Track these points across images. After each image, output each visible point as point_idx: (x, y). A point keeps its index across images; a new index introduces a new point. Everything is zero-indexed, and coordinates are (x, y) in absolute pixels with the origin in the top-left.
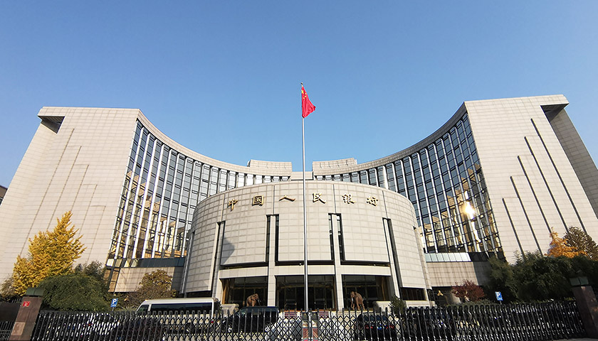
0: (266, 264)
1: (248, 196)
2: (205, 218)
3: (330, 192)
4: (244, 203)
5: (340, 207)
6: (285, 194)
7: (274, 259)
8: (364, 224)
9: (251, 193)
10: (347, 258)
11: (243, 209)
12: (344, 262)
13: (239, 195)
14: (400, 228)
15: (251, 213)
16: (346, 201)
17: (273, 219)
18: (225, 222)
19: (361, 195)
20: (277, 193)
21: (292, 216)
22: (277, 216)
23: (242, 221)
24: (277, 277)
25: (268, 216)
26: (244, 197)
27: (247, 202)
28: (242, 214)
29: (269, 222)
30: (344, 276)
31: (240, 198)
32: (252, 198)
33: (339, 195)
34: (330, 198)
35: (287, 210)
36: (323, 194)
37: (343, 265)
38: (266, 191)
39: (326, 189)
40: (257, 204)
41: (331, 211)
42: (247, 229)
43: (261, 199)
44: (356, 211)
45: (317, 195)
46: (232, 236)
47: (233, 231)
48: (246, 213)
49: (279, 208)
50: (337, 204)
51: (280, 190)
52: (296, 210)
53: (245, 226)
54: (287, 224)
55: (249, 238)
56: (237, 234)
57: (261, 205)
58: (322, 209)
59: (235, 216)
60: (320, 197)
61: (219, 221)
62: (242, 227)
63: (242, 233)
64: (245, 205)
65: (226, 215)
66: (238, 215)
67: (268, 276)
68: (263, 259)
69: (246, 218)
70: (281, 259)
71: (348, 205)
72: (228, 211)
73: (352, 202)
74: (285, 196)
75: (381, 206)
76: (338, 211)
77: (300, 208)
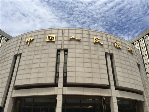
0: (55, 85)
1: (43, 36)
3: (105, 39)
4: (39, 40)
5: (112, 50)
7: (62, 81)
8: (128, 63)
11: (38, 44)
15: (44, 47)
16: (116, 46)
17: (62, 53)
18: (20, 54)
19: (124, 45)
20: (66, 35)
21: (78, 51)
23: (36, 53)
25: (58, 51)
26: (39, 37)
27: (42, 40)
28: (37, 48)
29: (58, 54)
31: (36, 37)
32: (46, 37)
33: (111, 42)
34: (106, 42)
35: (74, 46)
36: (100, 39)
37: (116, 90)
38: (58, 33)
39: (102, 37)
40: (50, 41)
41: (107, 51)
42: (41, 58)
43: (54, 38)
44: (122, 54)
45: (96, 39)
46: (27, 63)
47: (28, 60)
48: (40, 48)
49: (68, 45)
50: (110, 47)
51: (69, 33)
52: (81, 47)
53: (39, 56)
54: (74, 56)
55: (42, 65)
56: (31, 62)
57: (53, 42)
58: (100, 49)
59: (30, 50)
60: (98, 41)
61: (16, 53)
62: (36, 57)
63: (35, 61)
64: (40, 42)
65: (23, 49)
66: (33, 49)
67: (57, 95)
68: (52, 81)
69: (40, 51)
70: (69, 81)
71: (117, 50)
72: (25, 47)
73: (120, 48)
74: (73, 37)
75: (135, 55)
76: (111, 52)
77: (84, 46)
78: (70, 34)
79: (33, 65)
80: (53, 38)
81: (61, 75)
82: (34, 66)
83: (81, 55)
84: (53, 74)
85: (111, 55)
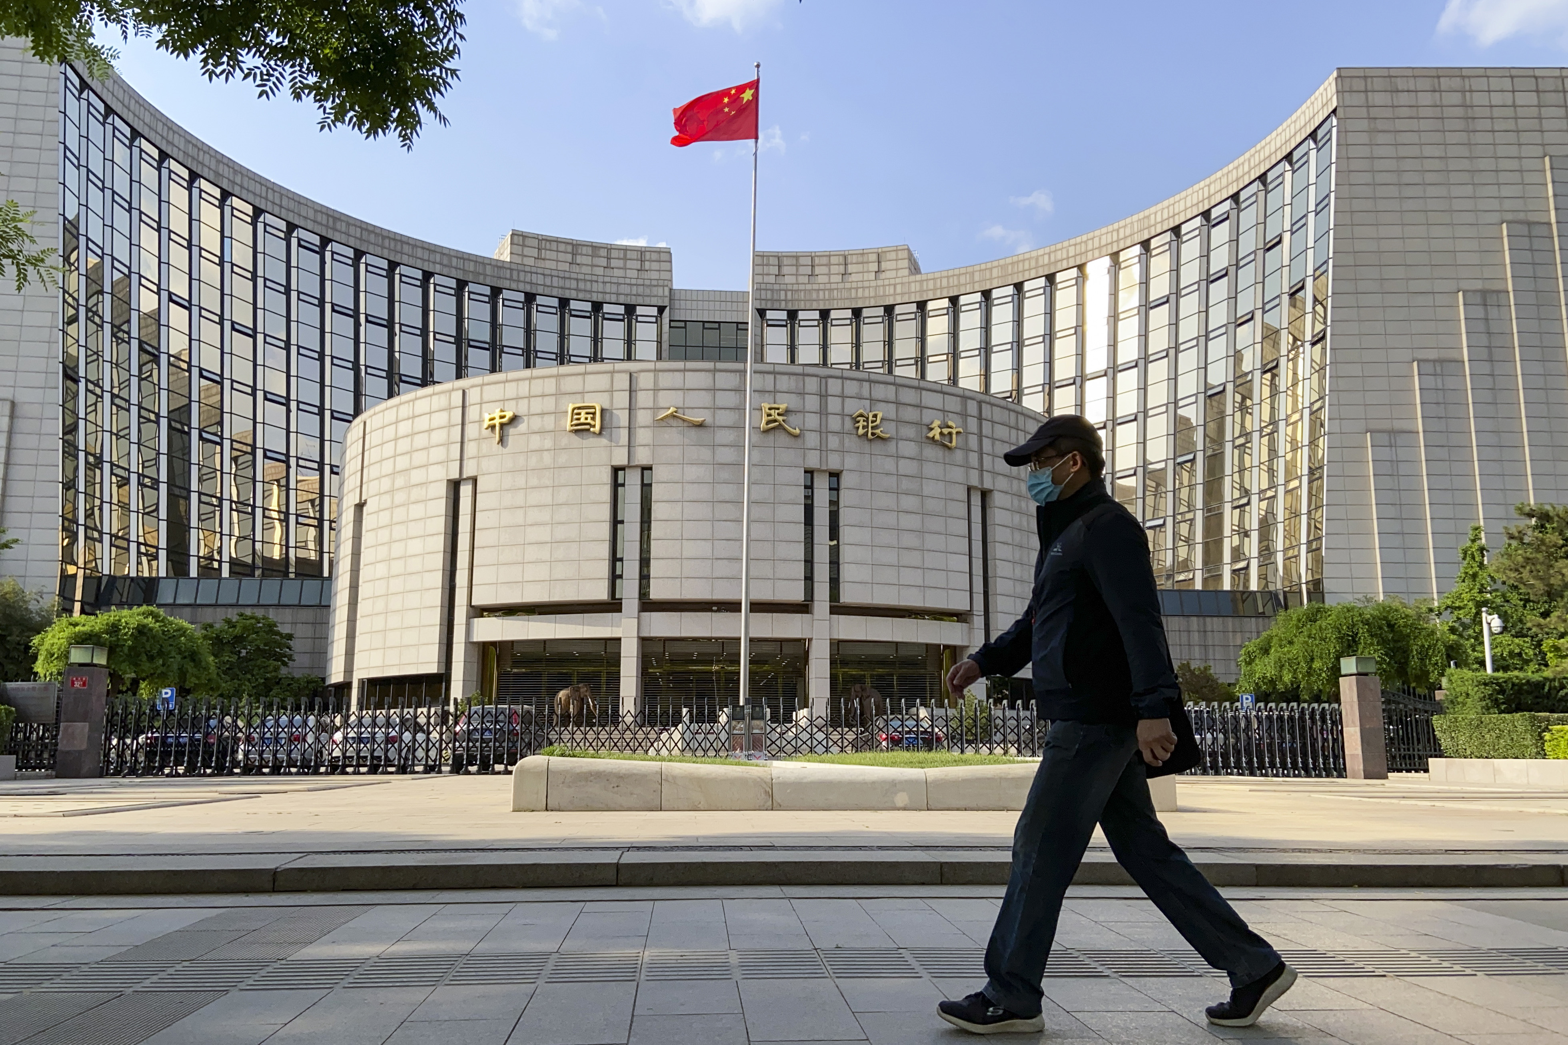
0: (613, 605)
1: (549, 404)
2: (402, 462)
3: (812, 403)
4: (536, 423)
5: (842, 451)
6: (669, 402)
7: (636, 595)
8: (909, 502)
9: (559, 394)
10: (847, 597)
11: (536, 442)
12: (838, 609)
13: (517, 399)
14: (1017, 517)
15: (563, 458)
16: (861, 431)
17: (633, 480)
18: (474, 480)
19: (910, 414)
20: (644, 399)
21: (692, 472)
22: (644, 469)
23: (534, 481)
24: (644, 641)
25: (616, 470)
27: (549, 422)
28: (533, 461)
29: (616, 485)
30: (837, 645)
31: (522, 407)
32: (564, 409)
33: (843, 415)
34: (812, 421)
35: (677, 453)
36: (792, 407)
37: (835, 616)
38: (611, 391)
39: (802, 394)
40: (581, 430)
41: (813, 462)
42: (555, 506)
43: (594, 414)
44: (889, 464)
45: (772, 412)
46: (503, 522)
47: (507, 508)
48: (547, 458)
49: (653, 447)
50: (833, 442)
51: (656, 390)
52: (706, 454)
53: (545, 497)
54: (679, 496)
55: (561, 533)
56: (519, 517)
57: (594, 433)
58: (787, 456)
60: (780, 418)
61: (455, 475)
62: (535, 497)
63: (534, 515)
64: (542, 432)
65: (479, 457)
66: (523, 461)
67: (619, 639)
68: (601, 594)
69: (548, 474)
70: (656, 593)
71: (866, 446)
72: (485, 446)
73: (879, 437)
74: (672, 410)
75: (967, 450)
76: (834, 464)
77: (720, 451)
78: (662, 395)
79: (528, 530)
80: (593, 419)
81: (631, 570)
82: (534, 534)
83: (705, 492)
84: (604, 569)
85: (835, 475)
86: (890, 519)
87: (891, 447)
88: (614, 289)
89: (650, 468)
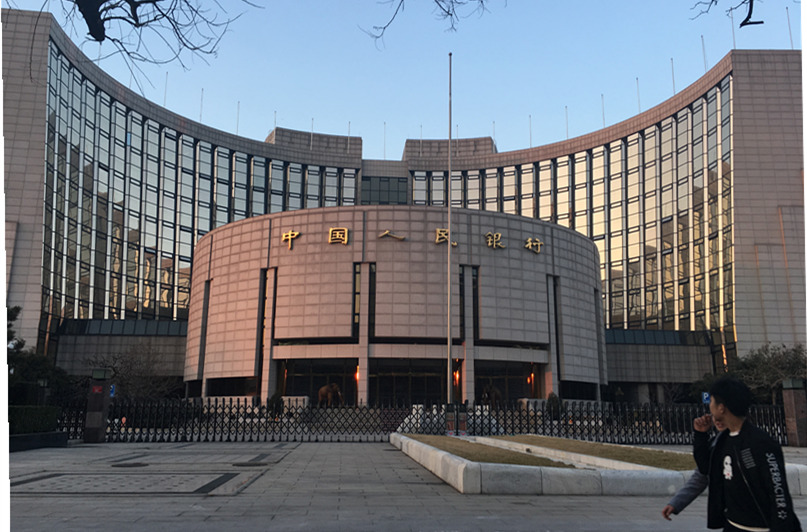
0: (354, 340)
1: (319, 228)
2: (234, 259)
3: (463, 228)
4: (312, 238)
5: (479, 255)
6: (386, 227)
7: (367, 333)
8: (516, 283)
9: (324, 223)
10: (483, 335)
11: (311, 249)
12: (478, 342)
13: (301, 225)
14: (572, 291)
15: (326, 258)
16: (490, 244)
17: (365, 270)
18: (276, 269)
19: (516, 235)
20: (371, 226)
21: (398, 266)
22: (371, 264)
23: (310, 270)
24: (371, 360)
25: (355, 264)
26: (312, 229)
27: (319, 238)
28: (310, 259)
29: (355, 273)
30: (478, 362)
31: (304, 229)
32: (327, 231)
33: (479, 235)
34: (464, 238)
35: (390, 255)
36: (452, 230)
37: (476, 347)
38: (353, 221)
39: (458, 223)
40: (336, 243)
41: (464, 260)
42: (322, 284)
43: (344, 234)
44: (505, 262)
45: (442, 233)
46: (293, 293)
47: (294, 285)
48: (317, 257)
49: (376, 252)
50: (475, 250)
51: (378, 221)
52: (405, 256)
53: (316, 279)
54: (390, 280)
55: (325, 299)
56: (301, 290)
57: (345, 244)
59: (296, 261)
60: (446, 237)
61: (265, 266)
62: (310, 279)
63: (310, 289)
64: (315, 243)
65: (279, 257)
66: (303, 259)
67: (357, 359)
68: (347, 333)
69: (318, 266)
70: (378, 333)
71: (493, 252)
72: (282, 252)
73: (500, 247)
74: (387, 232)
75: (545, 254)
76: (475, 262)
77: (413, 254)
78: (381, 223)
79: (307, 297)
81: (364, 320)
82: (311, 300)
83: (405, 277)
84: (348, 320)
85: (476, 268)
86: (506, 293)
87: (506, 253)
88: (332, 159)
89: (375, 263)
